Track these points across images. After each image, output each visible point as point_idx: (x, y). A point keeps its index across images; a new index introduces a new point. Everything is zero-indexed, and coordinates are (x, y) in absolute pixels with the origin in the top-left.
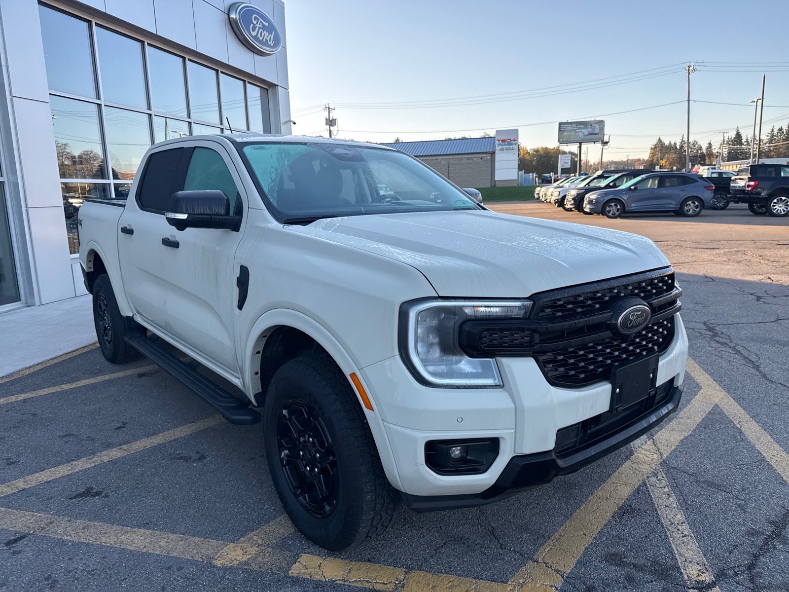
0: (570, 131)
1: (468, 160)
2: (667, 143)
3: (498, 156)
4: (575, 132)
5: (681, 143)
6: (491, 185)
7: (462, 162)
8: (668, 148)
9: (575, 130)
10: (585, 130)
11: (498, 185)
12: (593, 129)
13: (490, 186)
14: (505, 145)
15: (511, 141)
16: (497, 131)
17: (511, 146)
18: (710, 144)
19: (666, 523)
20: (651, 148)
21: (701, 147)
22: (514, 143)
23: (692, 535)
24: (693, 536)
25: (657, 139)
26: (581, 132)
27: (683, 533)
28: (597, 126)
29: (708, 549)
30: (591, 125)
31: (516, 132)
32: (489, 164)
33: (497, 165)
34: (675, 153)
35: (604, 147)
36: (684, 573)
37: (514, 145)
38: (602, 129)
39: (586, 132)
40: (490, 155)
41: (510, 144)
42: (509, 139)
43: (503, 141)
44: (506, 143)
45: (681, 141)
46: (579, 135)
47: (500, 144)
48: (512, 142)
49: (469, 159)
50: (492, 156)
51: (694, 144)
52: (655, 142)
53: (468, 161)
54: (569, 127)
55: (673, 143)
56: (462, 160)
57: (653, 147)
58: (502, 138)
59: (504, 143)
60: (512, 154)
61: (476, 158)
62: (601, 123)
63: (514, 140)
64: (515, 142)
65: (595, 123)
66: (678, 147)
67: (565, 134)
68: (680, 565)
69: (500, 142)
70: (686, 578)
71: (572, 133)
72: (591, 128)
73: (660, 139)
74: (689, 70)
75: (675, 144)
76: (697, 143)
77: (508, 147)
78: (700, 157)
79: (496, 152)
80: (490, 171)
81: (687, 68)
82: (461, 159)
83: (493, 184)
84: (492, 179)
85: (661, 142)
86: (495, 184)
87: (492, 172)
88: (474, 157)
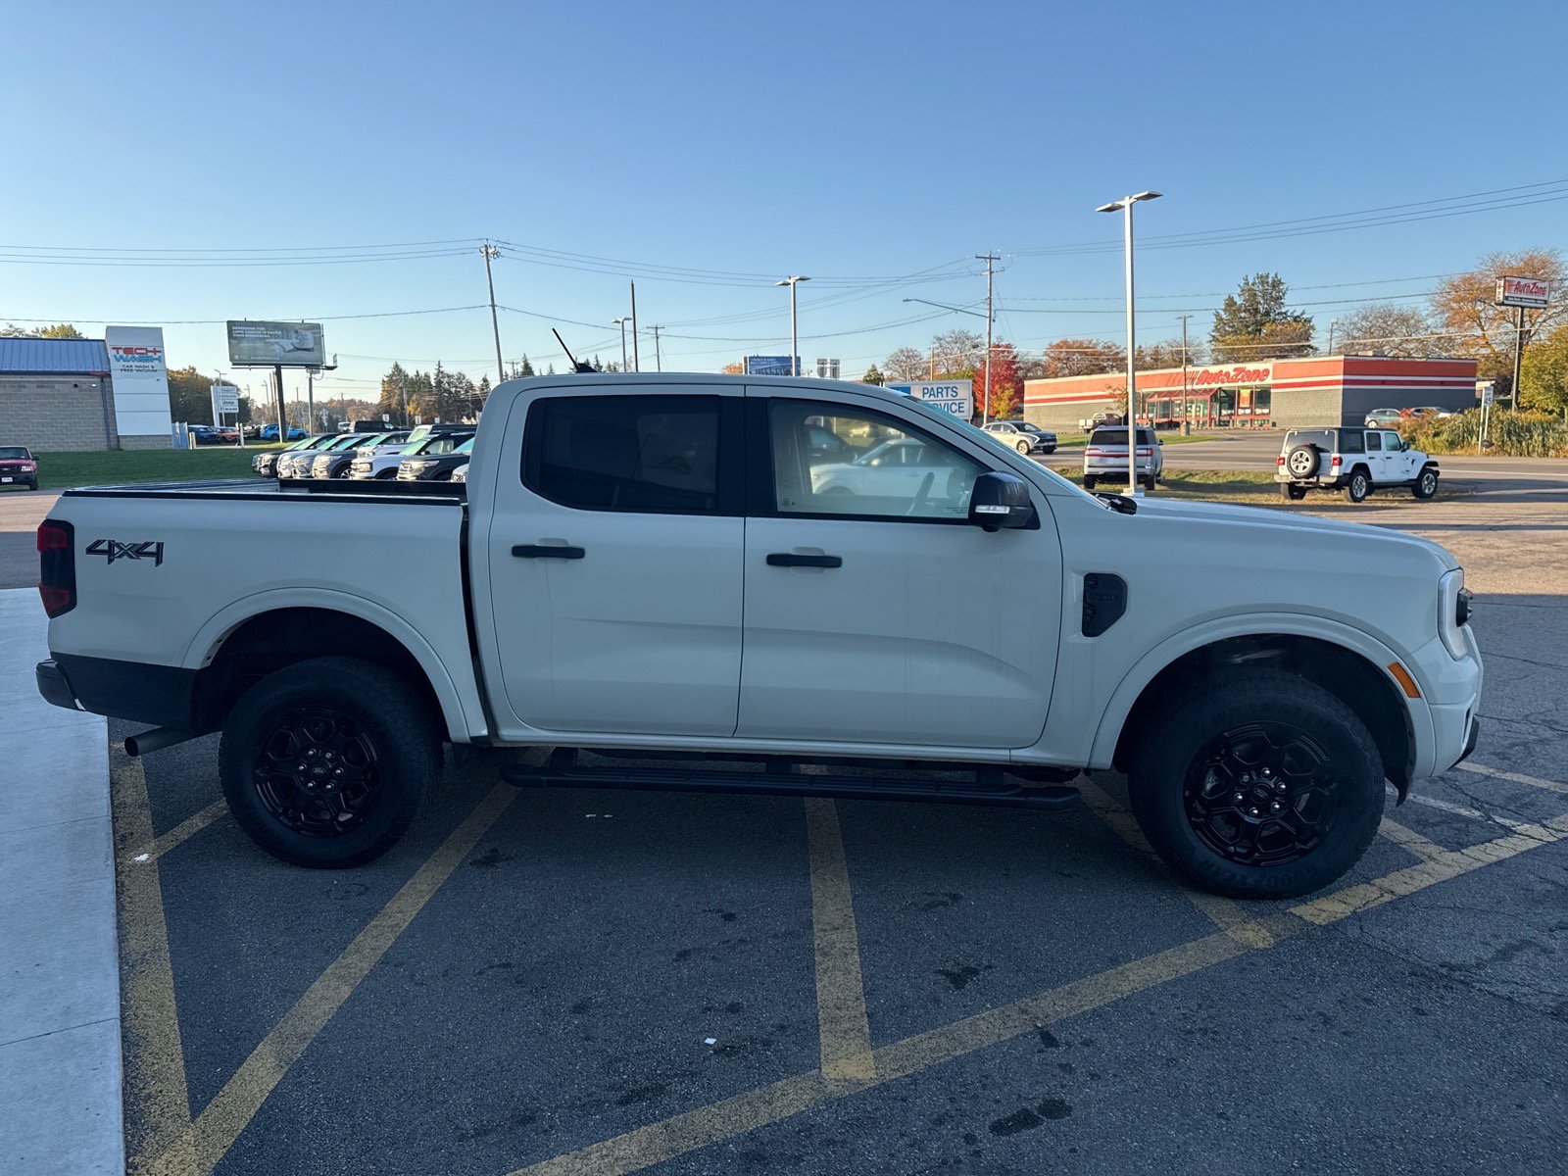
0: (254, 340)
1: (38, 387)
2: (411, 374)
3: (119, 383)
4: (266, 343)
5: (438, 376)
6: (109, 446)
7: (24, 391)
8: (416, 383)
9: (265, 338)
10: (286, 341)
11: (125, 445)
12: (303, 339)
13: (105, 449)
14: (134, 359)
15: (148, 351)
16: (108, 328)
17: (150, 364)
18: (485, 380)
20: (384, 381)
21: (471, 384)
22: (156, 356)
25: (392, 365)
26: (277, 343)
28: (309, 335)
30: (296, 332)
31: (157, 333)
32: (99, 399)
33: (120, 403)
34: (431, 393)
35: (313, 376)
37: (156, 362)
38: (319, 341)
39: (288, 344)
40: (99, 380)
41: (144, 358)
42: (144, 347)
43: (128, 351)
44: (137, 356)
45: (436, 372)
46: (273, 350)
47: (121, 357)
48: (150, 354)
49: (41, 385)
50: (102, 381)
51: (459, 378)
52: (390, 371)
53: (39, 391)
54: (251, 333)
55: (422, 374)
56: (25, 387)
57: (386, 379)
58: (124, 344)
59: (130, 356)
60: (154, 380)
61: (62, 385)
62: (316, 328)
63: (155, 352)
64: (158, 354)
65: (303, 329)
66: (433, 383)
67: (245, 345)
69: (121, 352)
71: (259, 345)
72: (297, 338)
73: (397, 366)
74: (487, 253)
75: (427, 376)
76: (464, 378)
77: (142, 364)
78: (473, 402)
79: (113, 373)
80: (101, 414)
81: (483, 250)
82: (21, 385)
83: (113, 444)
84: (108, 434)
85: (400, 371)
86: (119, 445)
87: (106, 418)
88: (57, 382)
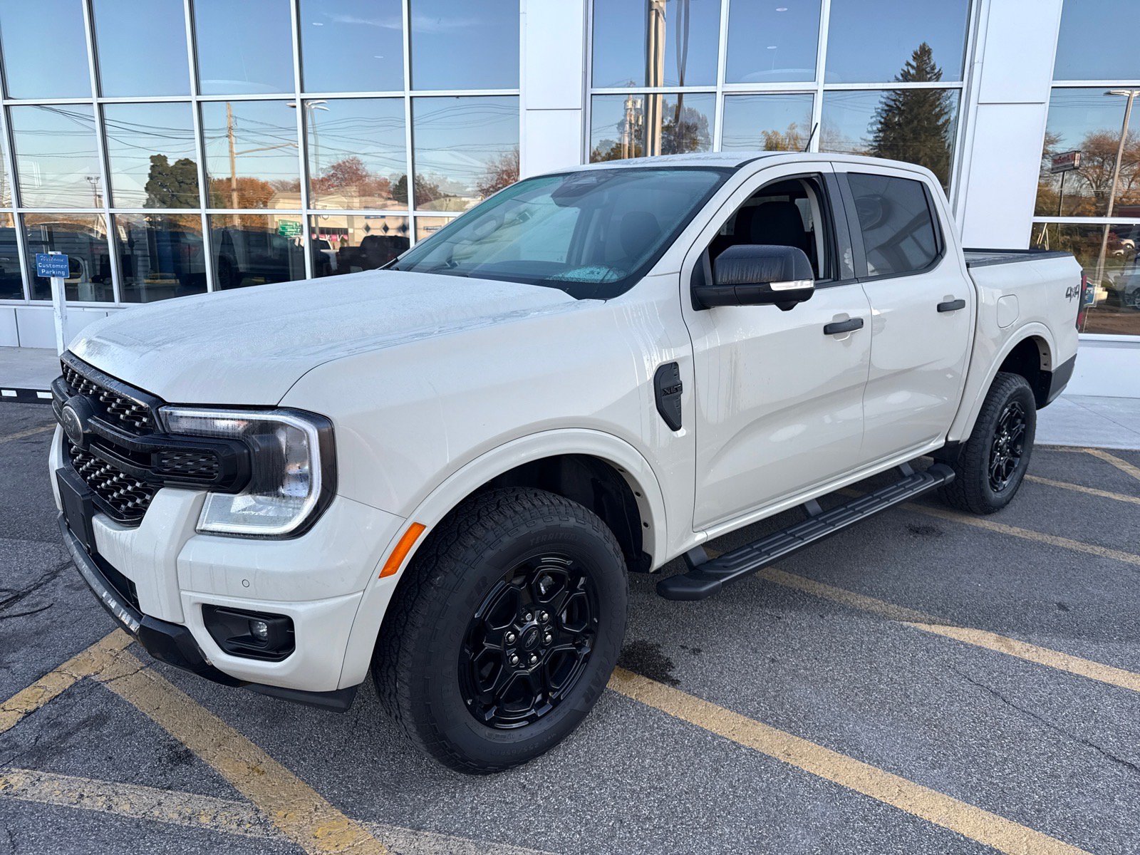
19: (120, 788)
23: (77, 806)
24: (74, 807)
27: (88, 797)
29: (38, 811)
36: (22, 771)
68: (37, 772)
70: (13, 770)
